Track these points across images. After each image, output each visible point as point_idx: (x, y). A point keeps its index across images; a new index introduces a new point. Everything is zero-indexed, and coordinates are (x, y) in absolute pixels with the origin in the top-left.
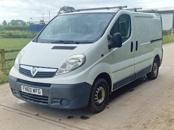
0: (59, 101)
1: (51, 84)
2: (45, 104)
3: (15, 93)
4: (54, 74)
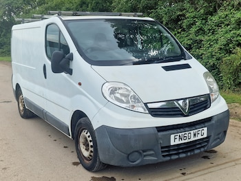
0: (220, 136)
1: (211, 117)
3: (145, 156)
4: (209, 103)
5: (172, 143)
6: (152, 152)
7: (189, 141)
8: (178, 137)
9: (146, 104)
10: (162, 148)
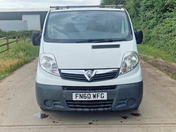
0: (126, 102)
1: (116, 86)
2: (106, 109)
3: (55, 104)
4: (117, 75)
5: (74, 99)
6: (59, 103)
7: (89, 99)
8: (79, 95)
9: (60, 70)
10: (67, 101)
